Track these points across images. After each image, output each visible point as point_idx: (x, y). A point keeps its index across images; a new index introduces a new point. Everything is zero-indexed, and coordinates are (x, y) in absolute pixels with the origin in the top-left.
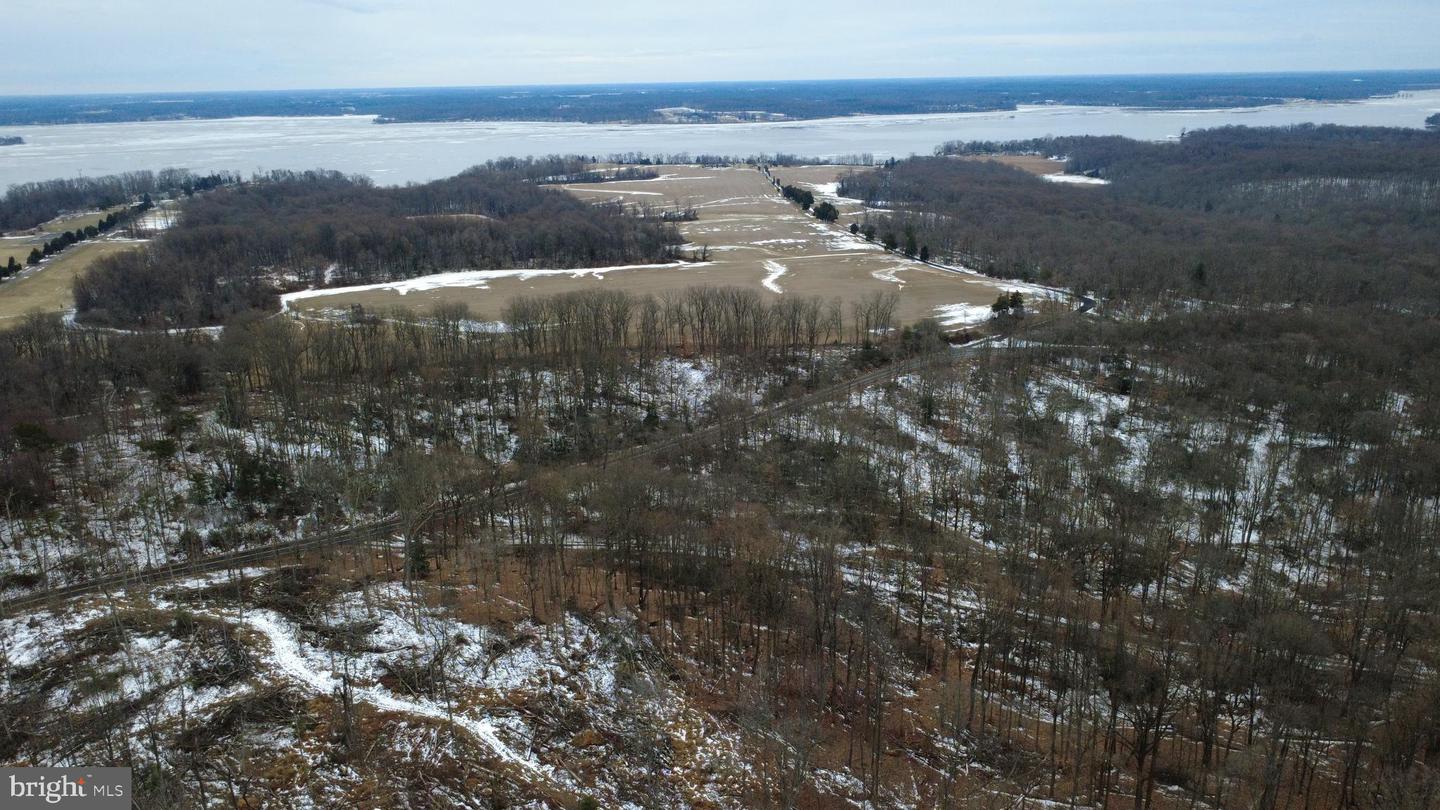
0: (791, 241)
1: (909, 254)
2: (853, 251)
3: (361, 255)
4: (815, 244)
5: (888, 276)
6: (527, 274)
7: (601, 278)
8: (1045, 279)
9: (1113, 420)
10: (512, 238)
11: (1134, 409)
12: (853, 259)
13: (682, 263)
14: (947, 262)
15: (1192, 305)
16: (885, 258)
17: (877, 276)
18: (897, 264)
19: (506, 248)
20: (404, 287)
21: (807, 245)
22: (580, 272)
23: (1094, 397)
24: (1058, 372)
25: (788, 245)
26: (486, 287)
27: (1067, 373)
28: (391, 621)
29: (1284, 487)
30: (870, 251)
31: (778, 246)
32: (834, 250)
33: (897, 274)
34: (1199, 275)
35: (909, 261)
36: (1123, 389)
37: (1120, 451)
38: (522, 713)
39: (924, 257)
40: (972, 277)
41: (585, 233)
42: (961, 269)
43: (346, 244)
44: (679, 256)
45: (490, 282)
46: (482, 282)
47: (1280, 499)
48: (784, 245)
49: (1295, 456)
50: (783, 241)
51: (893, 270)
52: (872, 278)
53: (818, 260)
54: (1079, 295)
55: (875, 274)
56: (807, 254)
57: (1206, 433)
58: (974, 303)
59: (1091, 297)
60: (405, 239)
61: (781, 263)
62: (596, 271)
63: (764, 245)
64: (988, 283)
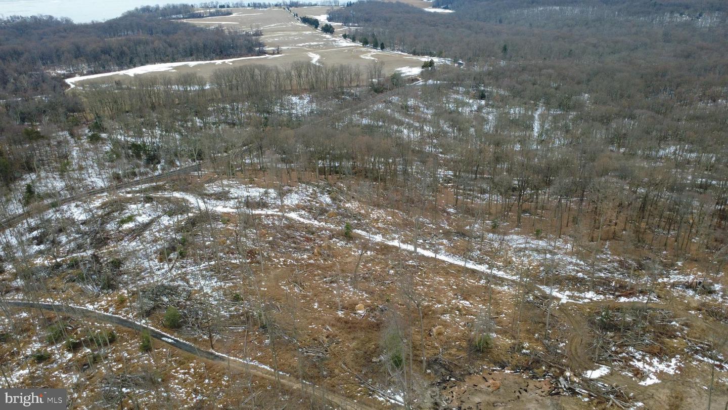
0: (315, 43)
1: (375, 46)
2: (347, 47)
3: (103, 57)
4: (327, 44)
5: (368, 57)
6: (192, 64)
7: (231, 64)
8: (439, 55)
9: (480, 108)
10: (181, 46)
11: (487, 105)
12: (349, 50)
13: (267, 55)
14: (393, 50)
15: (503, 63)
16: (364, 49)
17: (364, 57)
18: (370, 52)
19: (178, 51)
20: (132, 72)
21: (324, 45)
22: (219, 62)
23: (471, 101)
24: (454, 93)
25: (316, 45)
26: (174, 71)
27: (458, 93)
28: (232, 190)
29: (547, 130)
30: (355, 46)
31: (310, 46)
32: (338, 47)
33: (372, 56)
34: (505, 49)
35: (375, 50)
36: (482, 97)
37: (485, 121)
38: (304, 210)
39: (382, 48)
40: (406, 56)
41: (217, 42)
42: (400, 53)
43: (93, 52)
44: (264, 53)
45: (175, 68)
46: (171, 68)
47: (546, 134)
48: (313, 45)
49: (550, 118)
50: (312, 44)
51: (369, 55)
52: (361, 58)
53: (333, 51)
54: (455, 61)
55: (362, 56)
56: (326, 49)
57: (515, 111)
58: (411, 67)
59: (461, 62)
60: (124, 48)
61: (316, 53)
62: (227, 61)
63: (303, 46)
64: (415, 58)
